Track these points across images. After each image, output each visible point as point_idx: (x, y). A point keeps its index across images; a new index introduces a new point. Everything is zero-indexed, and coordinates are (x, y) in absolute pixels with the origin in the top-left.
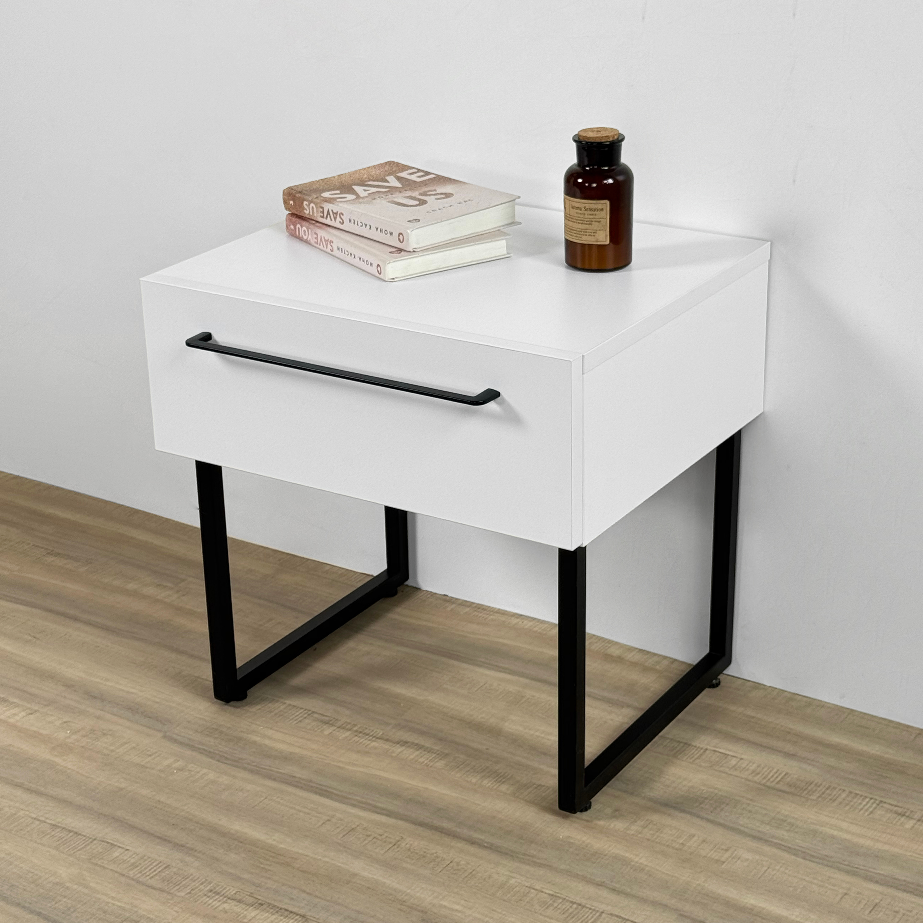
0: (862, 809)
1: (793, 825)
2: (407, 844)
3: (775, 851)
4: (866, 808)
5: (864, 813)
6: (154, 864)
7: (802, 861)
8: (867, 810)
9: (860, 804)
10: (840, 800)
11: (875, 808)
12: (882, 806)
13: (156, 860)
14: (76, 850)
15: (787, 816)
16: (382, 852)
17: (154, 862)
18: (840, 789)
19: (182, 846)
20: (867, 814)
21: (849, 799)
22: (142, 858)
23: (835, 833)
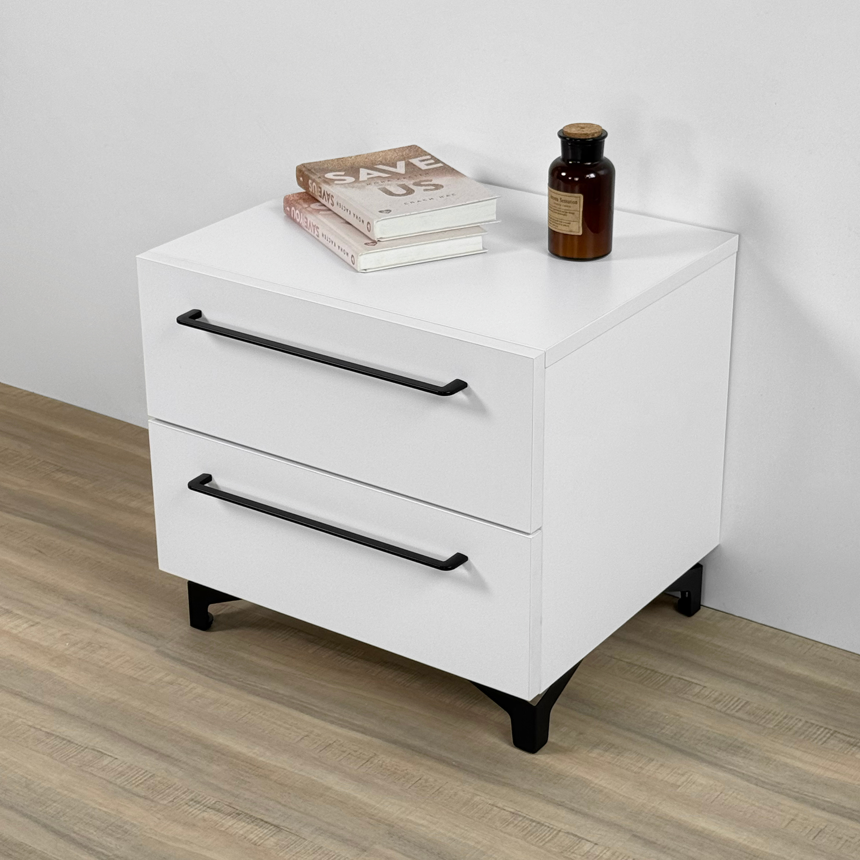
0: (816, 738)
1: (748, 752)
2: (379, 761)
3: (729, 776)
4: (820, 737)
5: (817, 743)
6: (140, 773)
7: (755, 786)
8: (821, 739)
9: (815, 733)
10: (795, 729)
11: (829, 738)
12: (835, 736)
13: (142, 769)
14: (68, 758)
15: (743, 743)
16: (356, 768)
17: (140, 771)
18: (797, 719)
19: (168, 756)
20: (820, 743)
21: (804, 728)
22: (129, 767)
23: (788, 761)
